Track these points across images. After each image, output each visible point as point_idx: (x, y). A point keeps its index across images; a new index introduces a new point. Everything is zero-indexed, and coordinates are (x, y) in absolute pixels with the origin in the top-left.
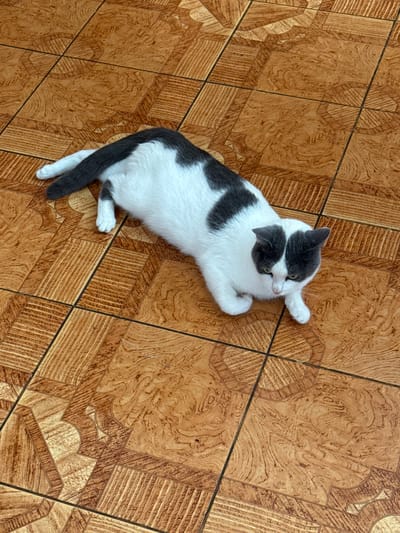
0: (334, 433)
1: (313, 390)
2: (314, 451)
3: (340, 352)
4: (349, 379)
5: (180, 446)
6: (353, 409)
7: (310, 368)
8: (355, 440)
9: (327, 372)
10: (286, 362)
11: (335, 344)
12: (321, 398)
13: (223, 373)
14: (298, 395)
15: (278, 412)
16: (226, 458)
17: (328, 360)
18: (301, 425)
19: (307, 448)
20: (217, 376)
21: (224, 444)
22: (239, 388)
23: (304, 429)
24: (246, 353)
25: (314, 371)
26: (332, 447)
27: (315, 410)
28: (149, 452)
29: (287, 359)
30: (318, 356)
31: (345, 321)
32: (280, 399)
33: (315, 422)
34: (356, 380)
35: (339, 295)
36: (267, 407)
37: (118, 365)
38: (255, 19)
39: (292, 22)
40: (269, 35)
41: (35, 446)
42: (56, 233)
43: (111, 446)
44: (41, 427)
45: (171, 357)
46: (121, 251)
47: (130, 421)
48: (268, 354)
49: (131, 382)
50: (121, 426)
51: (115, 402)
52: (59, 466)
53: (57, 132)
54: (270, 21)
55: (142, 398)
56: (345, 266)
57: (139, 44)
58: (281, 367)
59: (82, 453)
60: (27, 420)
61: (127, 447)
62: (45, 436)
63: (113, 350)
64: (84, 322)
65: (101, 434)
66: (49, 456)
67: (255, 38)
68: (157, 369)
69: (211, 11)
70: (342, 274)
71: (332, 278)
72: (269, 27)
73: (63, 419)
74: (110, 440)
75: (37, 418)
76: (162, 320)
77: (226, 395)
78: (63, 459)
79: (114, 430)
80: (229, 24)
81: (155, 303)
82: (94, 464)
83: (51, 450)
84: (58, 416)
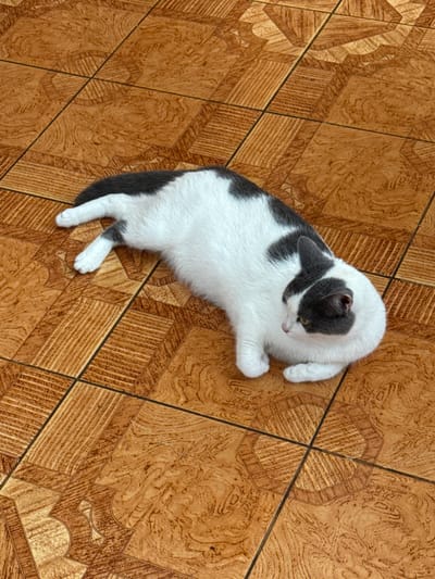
0: (385, 547)
1: (363, 493)
2: (358, 568)
3: (401, 448)
4: (410, 482)
5: (191, 555)
6: (411, 520)
7: (361, 466)
8: (410, 557)
9: (382, 472)
10: (333, 458)
11: (398, 437)
12: (372, 504)
13: (253, 467)
14: (344, 499)
15: (316, 519)
16: (246, 571)
17: (386, 457)
18: (343, 535)
19: (350, 565)
20: (244, 471)
21: (245, 554)
22: (269, 487)
23: (347, 541)
24: (284, 444)
25: (367, 469)
26: (380, 564)
27: (364, 517)
28: (152, 559)
29: (333, 453)
30: (373, 452)
31: (412, 410)
32: (321, 502)
33: (362, 534)
34: (418, 483)
35: (407, 377)
36: (303, 511)
37: (125, 453)
38: (332, 36)
39: (379, 40)
40: (349, 56)
41: (15, 546)
42: (64, 291)
43: (107, 550)
44: (24, 523)
45: (189, 445)
46: (141, 315)
47: (132, 521)
48: (310, 447)
49: (138, 474)
50: (121, 526)
51: (117, 497)
52: (41, 572)
53: (76, 169)
54: (352, 39)
55: (150, 493)
56: (418, 342)
57: (187, 65)
58: (326, 463)
59: (71, 557)
60: (8, 514)
61: (126, 552)
62: (28, 535)
63: (120, 434)
64: (88, 398)
65: (95, 535)
66: (31, 559)
67: (331, 59)
68: (172, 459)
69: (278, 26)
70: (413, 352)
71: (401, 356)
72: (350, 46)
73: (51, 514)
74: (106, 543)
75: (20, 512)
76: (182, 399)
77: (254, 494)
78: (47, 563)
79: (112, 530)
80: (300, 43)
81: (176, 379)
82: (84, 571)
83: (33, 551)
84: (46, 511)
